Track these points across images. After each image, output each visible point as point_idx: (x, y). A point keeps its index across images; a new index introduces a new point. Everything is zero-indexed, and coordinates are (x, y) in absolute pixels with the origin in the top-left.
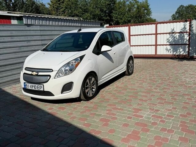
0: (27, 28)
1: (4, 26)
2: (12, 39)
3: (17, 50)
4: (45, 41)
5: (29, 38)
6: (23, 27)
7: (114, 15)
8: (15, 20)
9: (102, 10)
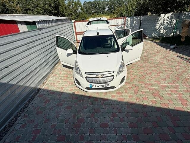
0: (40, 32)
1: (25, 33)
2: (33, 44)
3: (39, 52)
4: (52, 40)
5: (43, 40)
6: (37, 32)
7: (61, 9)
8: (23, 25)
9: (50, 6)
